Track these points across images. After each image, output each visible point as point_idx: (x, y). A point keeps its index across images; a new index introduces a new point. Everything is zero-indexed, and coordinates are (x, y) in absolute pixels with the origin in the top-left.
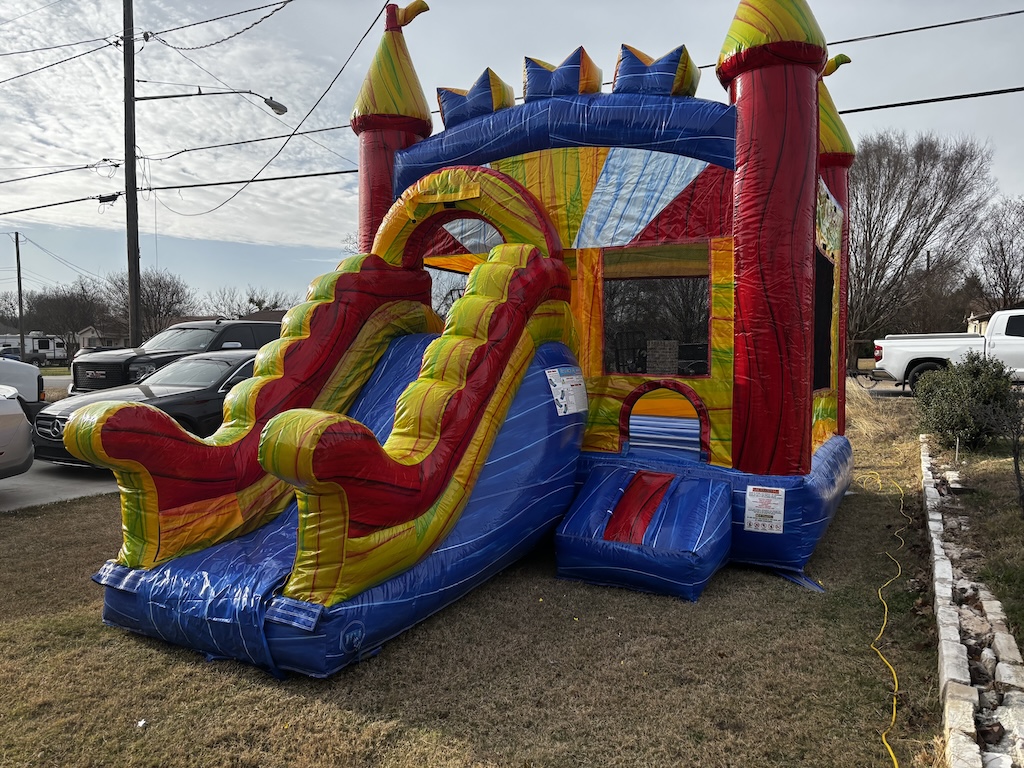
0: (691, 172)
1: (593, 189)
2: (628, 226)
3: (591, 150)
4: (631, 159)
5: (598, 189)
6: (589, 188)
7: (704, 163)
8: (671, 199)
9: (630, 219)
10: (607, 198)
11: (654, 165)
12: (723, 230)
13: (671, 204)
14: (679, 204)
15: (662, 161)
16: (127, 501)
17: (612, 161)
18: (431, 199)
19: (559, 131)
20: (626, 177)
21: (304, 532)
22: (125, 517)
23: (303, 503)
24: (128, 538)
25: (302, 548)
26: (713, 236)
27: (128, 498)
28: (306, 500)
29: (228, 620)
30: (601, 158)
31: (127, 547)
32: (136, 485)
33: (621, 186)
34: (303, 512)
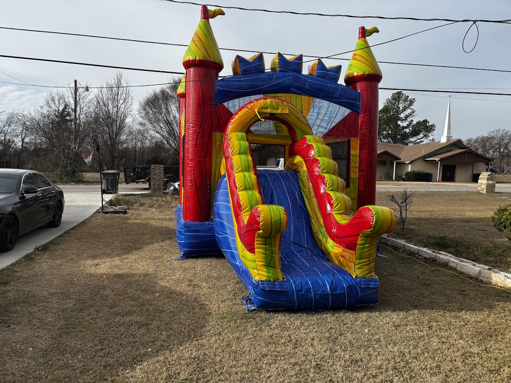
3: (307, 98)
4: (322, 104)
5: (310, 114)
6: (306, 112)
7: (349, 110)
8: (338, 122)
9: (322, 127)
10: (313, 118)
14: (340, 124)
15: (334, 107)
16: (265, 251)
17: (315, 103)
18: (265, 111)
19: (296, 87)
20: (321, 111)
21: (362, 252)
22: (263, 259)
23: (363, 241)
24: (266, 268)
25: (360, 259)
26: (352, 137)
27: (266, 249)
28: (366, 240)
29: (342, 292)
30: (311, 101)
31: (267, 272)
32: (273, 243)
33: (319, 114)
34: (361, 245)
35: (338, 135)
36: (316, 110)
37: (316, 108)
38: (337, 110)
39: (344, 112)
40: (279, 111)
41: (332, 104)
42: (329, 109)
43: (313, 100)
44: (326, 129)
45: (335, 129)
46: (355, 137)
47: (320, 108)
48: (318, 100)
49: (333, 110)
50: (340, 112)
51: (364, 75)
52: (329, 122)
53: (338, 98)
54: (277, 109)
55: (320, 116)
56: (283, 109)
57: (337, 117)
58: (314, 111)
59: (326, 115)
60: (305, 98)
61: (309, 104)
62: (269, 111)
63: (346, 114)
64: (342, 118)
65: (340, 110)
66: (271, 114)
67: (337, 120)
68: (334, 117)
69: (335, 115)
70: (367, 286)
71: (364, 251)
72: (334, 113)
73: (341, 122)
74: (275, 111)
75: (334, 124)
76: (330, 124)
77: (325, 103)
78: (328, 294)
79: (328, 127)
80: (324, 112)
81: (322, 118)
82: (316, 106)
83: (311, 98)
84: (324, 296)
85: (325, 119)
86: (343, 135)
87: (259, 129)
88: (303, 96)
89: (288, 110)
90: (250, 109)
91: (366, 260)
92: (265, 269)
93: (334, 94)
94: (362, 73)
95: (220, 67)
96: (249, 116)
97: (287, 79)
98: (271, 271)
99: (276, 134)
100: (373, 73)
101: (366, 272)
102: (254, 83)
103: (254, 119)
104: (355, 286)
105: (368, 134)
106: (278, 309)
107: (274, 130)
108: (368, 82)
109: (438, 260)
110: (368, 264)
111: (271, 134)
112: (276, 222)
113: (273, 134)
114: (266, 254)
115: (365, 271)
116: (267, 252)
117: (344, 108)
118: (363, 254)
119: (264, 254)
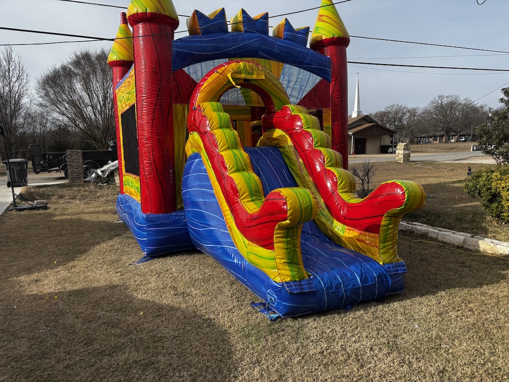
3: (276, 63)
4: (292, 70)
7: (320, 78)
10: (284, 86)
11: (302, 75)
13: (309, 93)
15: (305, 74)
16: (287, 245)
17: (285, 70)
18: (238, 76)
19: (264, 51)
20: (291, 78)
21: (387, 234)
22: (285, 255)
23: (388, 222)
24: (289, 266)
25: (384, 242)
26: (324, 107)
27: (288, 243)
28: (390, 220)
29: (373, 283)
30: (281, 67)
31: (291, 271)
32: (295, 234)
33: (289, 82)
34: (385, 226)
35: (310, 105)
36: (286, 77)
37: (286, 75)
38: (308, 77)
39: (315, 80)
40: (255, 77)
41: (302, 70)
42: (299, 77)
43: (282, 66)
44: (297, 98)
45: (307, 99)
46: (326, 107)
47: (290, 75)
48: (288, 66)
49: (304, 77)
50: (311, 80)
51: (333, 38)
52: (300, 91)
53: (309, 64)
54: (253, 74)
55: (290, 84)
56: (258, 74)
57: (308, 85)
58: (284, 78)
59: (297, 83)
60: (274, 64)
61: (279, 70)
62: (243, 76)
63: (317, 82)
64: (313, 86)
65: (311, 77)
66: (245, 80)
67: (309, 89)
68: (305, 85)
69: (305, 83)
70: (396, 273)
71: (389, 232)
72: (305, 81)
73: (312, 91)
74: (249, 77)
75: (305, 93)
76: (301, 93)
77: (295, 70)
78: (359, 288)
79: (300, 97)
80: (295, 80)
81: (293, 87)
82: (286, 73)
83: (281, 64)
84: (355, 290)
85: (296, 88)
86: (315, 105)
87: (227, 99)
88: (271, 61)
89: (264, 76)
90: (221, 74)
91: (390, 243)
92: (287, 268)
93: (304, 59)
94: (332, 37)
95: (175, 23)
96: (221, 82)
97: (253, 41)
98: (295, 270)
99: (245, 105)
100: (342, 36)
101: (392, 257)
102: (218, 45)
103: (226, 86)
104: (385, 275)
105: (339, 104)
106: (305, 313)
107: (243, 100)
108: (337, 47)
109: (416, 232)
110: (392, 248)
111: (239, 105)
112: (306, 208)
113: (242, 105)
114: (287, 249)
115: (390, 256)
116: (289, 246)
117: (315, 75)
118: (388, 236)
119: (286, 249)
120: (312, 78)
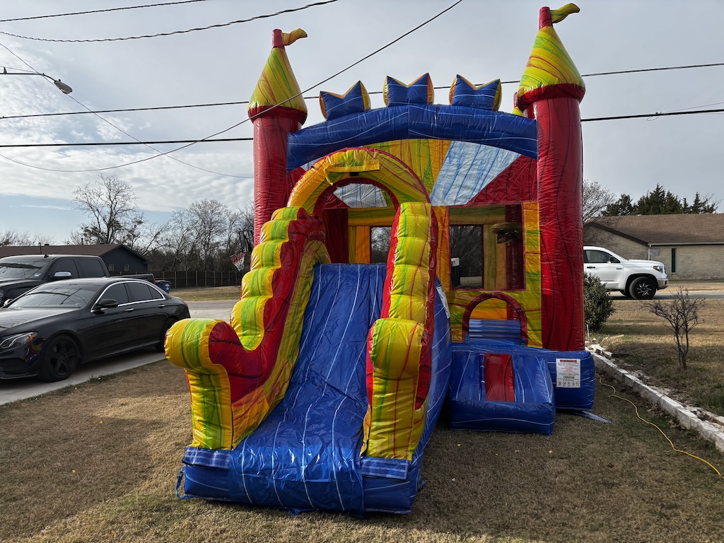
0: (509, 159)
1: (440, 168)
2: (465, 192)
3: (438, 142)
4: (466, 149)
5: (444, 167)
6: (438, 167)
7: (517, 154)
8: (495, 176)
9: (468, 188)
10: (450, 174)
11: (483, 154)
12: (531, 197)
13: (496, 179)
14: (501, 179)
15: (488, 151)
16: (203, 397)
17: (453, 150)
18: (341, 170)
20: (463, 161)
21: (381, 408)
22: (200, 410)
23: (381, 387)
24: (205, 426)
25: (379, 420)
27: (205, 394)
28: (385, 384)
30: (445, 147)
31: (206, 433)
33: (459, 166)
35: (498, 199)
36: (455, 160)
38: (493, 156)
39: (507, 158)
40: (364, 168)
42: (478, 157)
44: (474, 190)
48: (458, 143)
49: (486, 157)
50: (499, 159)
51: (539, 88)
52: (479, 179)
53: (492, 136)
55: (462, 170)
56: (370, 164)
57: (493, 168)
58: (450, 162)
59: (473, 167)
60: (434, 143)
62: (347, 169)
63: (511, 161)
64: (504, 168)
65: (500, 155)
66: (352, 174)
67: (495, 173)
68: (488, 169)
69: (489, 166)
70: (379, 475)
71: (385, 404)
72: (488, 163)
73: (501, 176)
74: (357, 169)
75: (488, 181)
76: (481, 182)
77: (471, 148)
79: (478, 187)
81: (465, 173)
82: (455, 153)
83: (446, 142)
85: (471, 175)
86: (506, 198)
88: (431, 141)
89: (378, 165)
90: (318, 169)
91: (388, 423)
92: (203, 428)
93: (485, 129)
96: (316, 180)
98: (211, 433)
102: (346, 130)
104: (353, 472)
106: (219, 499)
107: (383, 199)
108: (550, 101)
116: (205, 399)
117: (507, 152)
118: (383, 410)
119: (202, 402)
120: (501, 158)
